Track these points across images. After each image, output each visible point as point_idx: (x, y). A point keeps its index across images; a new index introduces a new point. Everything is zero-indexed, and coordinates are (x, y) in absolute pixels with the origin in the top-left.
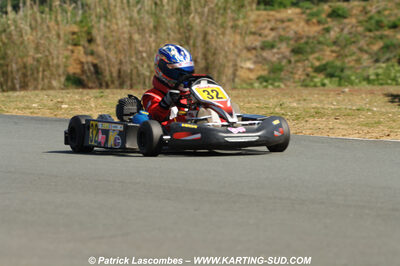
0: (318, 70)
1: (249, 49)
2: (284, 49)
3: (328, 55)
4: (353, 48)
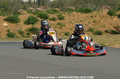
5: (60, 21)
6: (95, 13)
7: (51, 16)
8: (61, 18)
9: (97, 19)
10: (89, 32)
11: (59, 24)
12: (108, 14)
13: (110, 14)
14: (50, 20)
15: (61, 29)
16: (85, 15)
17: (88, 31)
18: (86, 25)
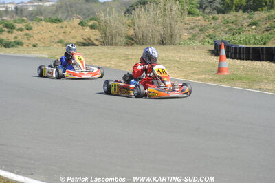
0: (208, 36)
1: (186, 29)
2: (197, 29)
3: (211, 32)
4: (219, 30)
5: (27, 32)
6: (65, 23)
7: (18, 26)
8: (29, 29)
9: (68, 29)
10: (59, 44)
11: (26, 35)
12: (79, 24)
13: (81, 24)
14: (17, 30)
15: (28, 40)
16: (55, 25)
17: (58, 42)
18: (56, 36)
